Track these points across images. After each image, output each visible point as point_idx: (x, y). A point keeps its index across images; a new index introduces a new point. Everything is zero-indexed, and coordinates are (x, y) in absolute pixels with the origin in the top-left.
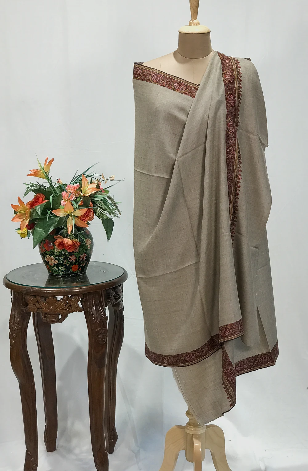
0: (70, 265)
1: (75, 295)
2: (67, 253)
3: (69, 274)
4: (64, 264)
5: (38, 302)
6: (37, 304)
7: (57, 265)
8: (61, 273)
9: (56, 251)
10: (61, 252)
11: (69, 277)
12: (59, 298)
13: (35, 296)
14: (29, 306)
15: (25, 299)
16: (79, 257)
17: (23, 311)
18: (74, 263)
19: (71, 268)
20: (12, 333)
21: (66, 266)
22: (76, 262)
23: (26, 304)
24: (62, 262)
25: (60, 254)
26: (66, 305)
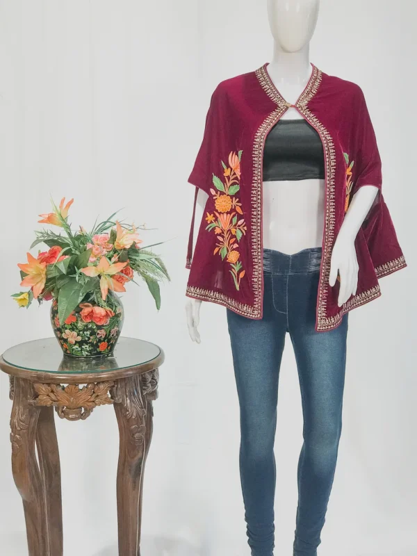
0: (97, 344)
1: (103, 382)
2: (95, 327)
3: (95, 354)
4: (90, 341)
5: (52, 392)
6: (51, 395)
7: (80, 343)
8: (85, 353)
9: (80, 325)
10: (87, 326)
11: (94, 359)
12: (81, 386)
13: (49, 384)
14: (39, 397)
15: (33, 388)
16: (110, 332)
17: (32, 405)
18: (102, 340)
19: (98, 347)
20: (15, 434)
21: (92, 344)
22: (105, 339)
23: (36, 396)
24: (87, 339)
25: (86, 328)
26: (91, 396)
